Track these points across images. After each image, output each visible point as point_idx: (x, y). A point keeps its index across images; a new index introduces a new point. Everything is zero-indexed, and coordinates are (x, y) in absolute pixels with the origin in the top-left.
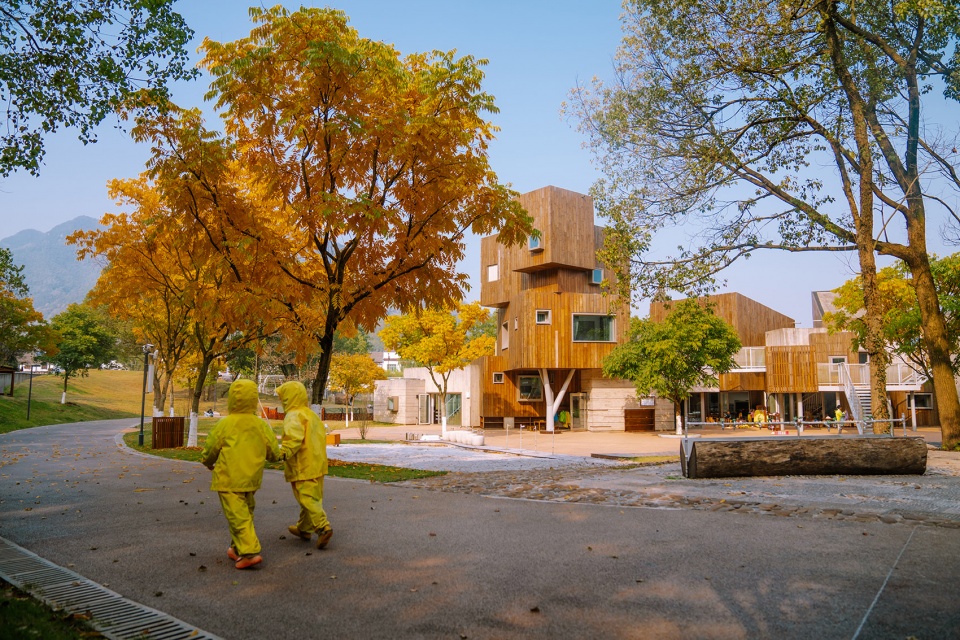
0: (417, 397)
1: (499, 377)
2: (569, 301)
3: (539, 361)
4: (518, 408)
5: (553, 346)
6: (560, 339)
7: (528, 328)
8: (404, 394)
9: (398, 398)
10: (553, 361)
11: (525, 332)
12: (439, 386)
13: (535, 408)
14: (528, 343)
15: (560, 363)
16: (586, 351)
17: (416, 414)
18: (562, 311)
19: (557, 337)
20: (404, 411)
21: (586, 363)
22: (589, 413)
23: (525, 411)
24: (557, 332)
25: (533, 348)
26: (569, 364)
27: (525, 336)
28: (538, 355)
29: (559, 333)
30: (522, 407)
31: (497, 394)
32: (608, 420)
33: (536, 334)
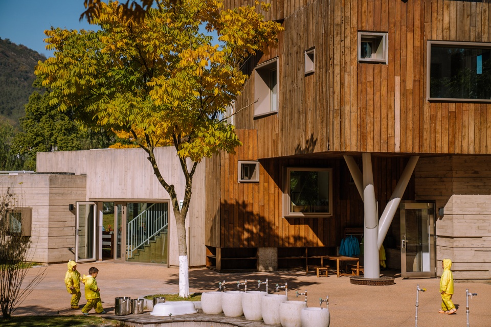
0: (72, 208)
1: (248, 170)
2: (422, 16)
3: (363, 138)
4: (284, 231)
5: (390, 107)
6: (404, 94)
7: (343, 69)
8: (46, 202)
9: (30, 210)
10: (390, 137)
11: (337, 78)
12: (171, 189)
13: (316, 231)
14: (342, 101)
15: (403, 142)
16: (453, 117)
17: (69, 242)
18: (410, 35)
19: (397, 88)
20: (45, 238)
21: (452, 143)
22: (439, 242)
23: (297, 238)
24: (397, 79)
25: (351, 111)
26: (421, 146)
27: (337, 88)
28: (361, 127)
29: (403, 81)
30: (292, 230)
31: (244, 205)
32: (483, 256)
33: (358, 81)
